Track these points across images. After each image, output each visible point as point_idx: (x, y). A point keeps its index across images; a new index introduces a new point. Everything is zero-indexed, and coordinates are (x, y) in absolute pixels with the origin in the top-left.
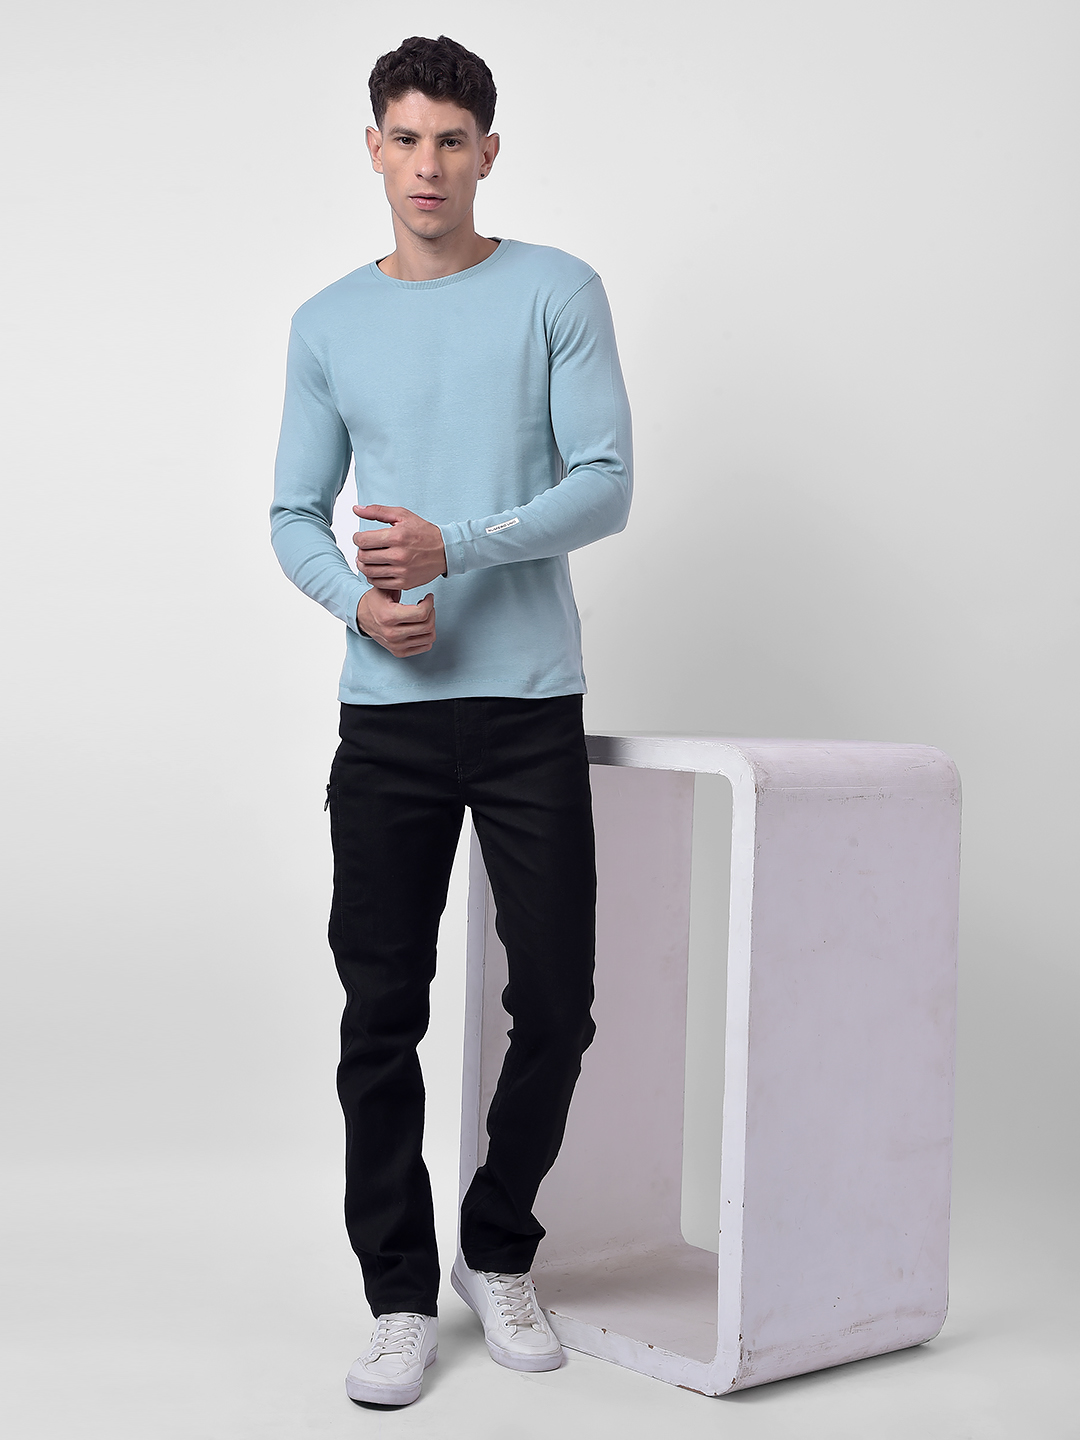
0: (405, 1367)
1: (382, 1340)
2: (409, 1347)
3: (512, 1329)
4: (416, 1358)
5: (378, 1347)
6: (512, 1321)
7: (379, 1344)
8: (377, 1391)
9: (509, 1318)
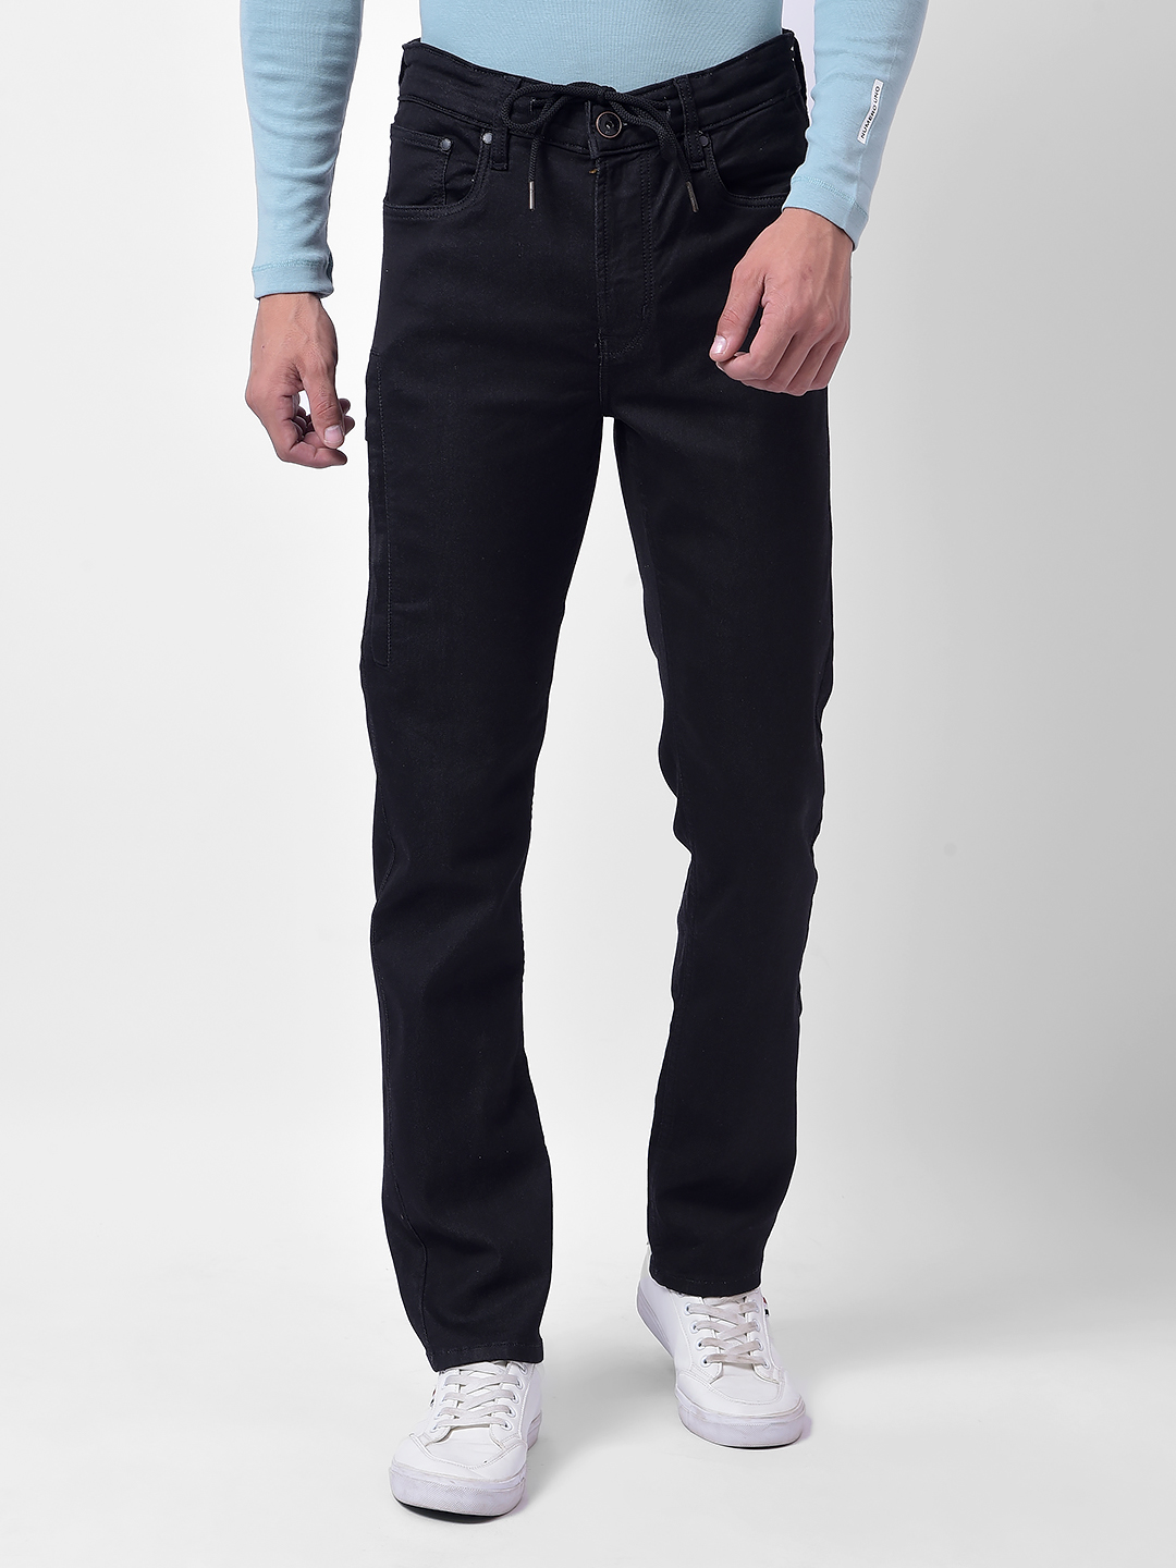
0: (496, 1450)
1: (451, 1403)
2: (502, 1415)
3: (715, 1369)
4: (515, 1435)
5: (446, 1417)
6: (714, 1356)
7: (447, 1410)
8: (450, 1490)
9: (710, 1351)
